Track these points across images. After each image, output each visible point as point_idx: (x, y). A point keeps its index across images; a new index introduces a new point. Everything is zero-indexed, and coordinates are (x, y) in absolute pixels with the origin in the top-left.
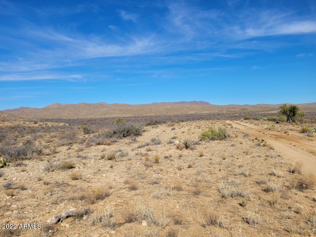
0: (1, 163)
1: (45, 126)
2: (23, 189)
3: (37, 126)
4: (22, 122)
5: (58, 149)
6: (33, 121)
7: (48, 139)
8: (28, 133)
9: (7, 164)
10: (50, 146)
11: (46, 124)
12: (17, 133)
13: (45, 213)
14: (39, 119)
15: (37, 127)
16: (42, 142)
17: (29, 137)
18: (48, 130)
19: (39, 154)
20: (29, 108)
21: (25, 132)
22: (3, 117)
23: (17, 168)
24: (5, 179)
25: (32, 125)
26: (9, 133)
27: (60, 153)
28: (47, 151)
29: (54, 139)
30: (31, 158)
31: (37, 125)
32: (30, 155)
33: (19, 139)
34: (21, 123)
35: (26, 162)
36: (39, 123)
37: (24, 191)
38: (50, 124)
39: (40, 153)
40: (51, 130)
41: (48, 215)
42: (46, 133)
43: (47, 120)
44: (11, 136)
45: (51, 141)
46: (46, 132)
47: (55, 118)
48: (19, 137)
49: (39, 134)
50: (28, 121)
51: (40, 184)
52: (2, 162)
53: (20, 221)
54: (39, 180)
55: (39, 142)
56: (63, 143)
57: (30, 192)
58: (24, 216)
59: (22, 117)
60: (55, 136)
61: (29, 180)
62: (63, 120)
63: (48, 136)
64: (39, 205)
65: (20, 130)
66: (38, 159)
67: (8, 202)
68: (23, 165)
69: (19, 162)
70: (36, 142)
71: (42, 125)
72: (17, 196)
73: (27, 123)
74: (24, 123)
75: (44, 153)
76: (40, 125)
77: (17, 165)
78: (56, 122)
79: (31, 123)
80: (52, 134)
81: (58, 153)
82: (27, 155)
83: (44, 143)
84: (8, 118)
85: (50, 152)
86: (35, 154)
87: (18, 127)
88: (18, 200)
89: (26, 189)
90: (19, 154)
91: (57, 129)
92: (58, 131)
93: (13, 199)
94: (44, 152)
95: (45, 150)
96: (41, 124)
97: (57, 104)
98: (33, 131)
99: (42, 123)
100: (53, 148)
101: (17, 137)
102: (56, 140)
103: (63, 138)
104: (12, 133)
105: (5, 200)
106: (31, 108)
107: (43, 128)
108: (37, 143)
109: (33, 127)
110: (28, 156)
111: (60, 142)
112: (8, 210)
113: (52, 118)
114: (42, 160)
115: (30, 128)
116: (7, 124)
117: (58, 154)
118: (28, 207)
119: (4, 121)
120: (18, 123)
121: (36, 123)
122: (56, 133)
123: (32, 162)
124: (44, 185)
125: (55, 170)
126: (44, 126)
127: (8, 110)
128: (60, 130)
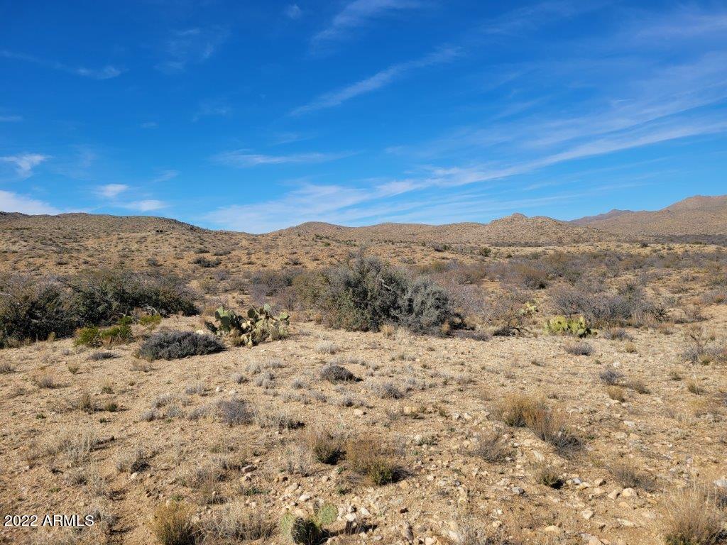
0: (582, 328)
1: (668, 254)
2: (643, 391)
3: (649, 253)
4: (615, 243)
5: (706, 311)
6: (637, 241)
7: (675, 284)
8: (627, 269)
9: (593, 331)
10: (684, 300)
11: (670, 249)
12: (604, 269)
13: (705, 459)
14: (653, 236)
15: (647, 256)
16: (663, 290)
17: (629, 277)
18: (675, 262)
19: (656, 318)
20: (629, 211)
21: (621, 265)
22: (576, 232)
23: (613, 342)
24: (598, 363)
25: (636, 250)
26: (587, 265)
27: (711, 322)
28: (677, 312)
29: (692, 285)
30: (641, 325)
31: (647, 251)
32: (637, 317)
33: (609, 280)
34: (612, 246)
35: (631, 332)
36: (652, 245)
37: (643, 395)
38: (678, 248)
39: (660, 314)
40: (683, 262)
41: (714, 467)
42: (670, 270)
43: (672, 239)
44: (592, 272)
45: (686, 291)
46: (668, 267)
47: (693, 232)
48: (608, 277)
49: (652, 271)
50: (627, 242)
51: (678, 389)
52: (583, 326)
53: (647, 459)
54: (675, 379)
55: (653, 289)
56: (719, 297)
57: (659, 400)
58: (655, 452)
59: (613, 232)
60: (694, 279)
61: (648, 372)
62: (715, 236)
63: (675, 277)
64: (687, 438)
65: (612, 262)
66: (657, 329)
67: (614, 412)
68: (626, 337)
69: (617, 329)
70: (647, 289)
71: (660, 250)
72: (631, 404)
73: (625, 245)
74: (618, 246)
75: (669, 317)
76: (655, 251)
77: (614, 337)
78: (697, 243)
79: (634, 245)
80: (685, 272)
81: (706, 319)
82: (631, 316)
83: (666, 294)
84: (585, 236)
85: (685, 317)
86: (649, 318)
87: (605, 255)
88: (635, 413)
89: (647, 393)
90: (613, 313)
91: (697, 260)
92: (700, 265)
93: (624, 408)
94: (669, 314)
95: (672, 309)
96: (657, 248)
97: (699, 198)
98: (638, 263)
99: (660, 246)
100: (692, 307)
101: (604, 275)
102: (698, 287)
103: (718, 284)
104: (593, 267)
105: (607, 405)
106: (633, 212)
107: (662, 257)
108: (649, 292)
109: (639, 255)
110: (635, 320)
111: (708, 292)
112: (618, 429)
113: (684, 233)
114: (667, 333)
115: (631, 256)
116: (584, 247)
117: (705, 323)
118: (661, 434)
119: (577, 242)
120: (605, 247)
121: (645, 245)
122: (697, 270)
123: (644, 335)
124: (690, 394)
125: (711, 363)
126: (664, 252)
127: (585, 219)
128: (707, 263)
